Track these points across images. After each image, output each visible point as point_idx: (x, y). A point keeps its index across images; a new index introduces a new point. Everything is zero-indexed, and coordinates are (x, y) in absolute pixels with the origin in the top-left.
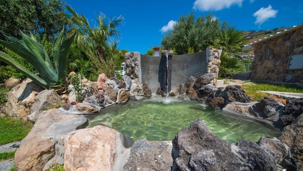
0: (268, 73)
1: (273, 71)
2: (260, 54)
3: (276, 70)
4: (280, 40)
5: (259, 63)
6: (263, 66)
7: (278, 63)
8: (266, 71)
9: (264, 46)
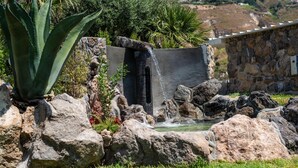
0: (254, 81)
1: (260, 79)
2: (236, 54)
3: (264, 78)
4: (259, 38)
5: (239, 68)
6: (245, 72)
7: (263, 68)
8: (252, 79)
9: (239, 43)
